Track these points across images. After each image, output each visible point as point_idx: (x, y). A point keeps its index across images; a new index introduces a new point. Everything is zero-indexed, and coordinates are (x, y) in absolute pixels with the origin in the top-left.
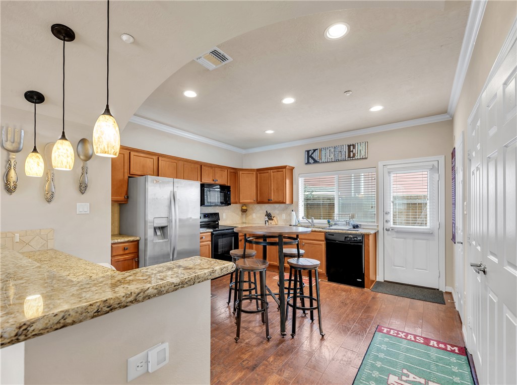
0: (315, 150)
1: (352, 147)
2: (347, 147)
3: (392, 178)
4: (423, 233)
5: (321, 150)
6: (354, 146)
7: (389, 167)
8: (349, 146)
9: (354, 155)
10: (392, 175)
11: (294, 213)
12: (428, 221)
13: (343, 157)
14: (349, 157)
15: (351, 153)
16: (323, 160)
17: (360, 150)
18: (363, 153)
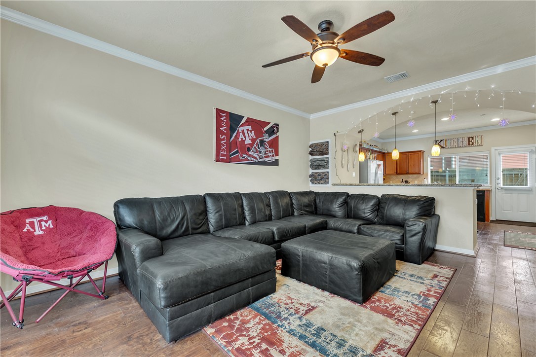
0: (442, 140)
1: (471, 139)
2: (467, 139)
3: (501, 157)
4: (525, 190)
5: (446, 140)
6: (472, 138)
7: (499, 151)
8: (469, 138)
9: (473, 144)
10: (501, 156)
11: (426, 180)
12: (528, 183)
13: (464, 145)
14: (469, 144)
15: (470, 142)
16: (449, 146)
17: (477, 140)
18: (480, 142)
